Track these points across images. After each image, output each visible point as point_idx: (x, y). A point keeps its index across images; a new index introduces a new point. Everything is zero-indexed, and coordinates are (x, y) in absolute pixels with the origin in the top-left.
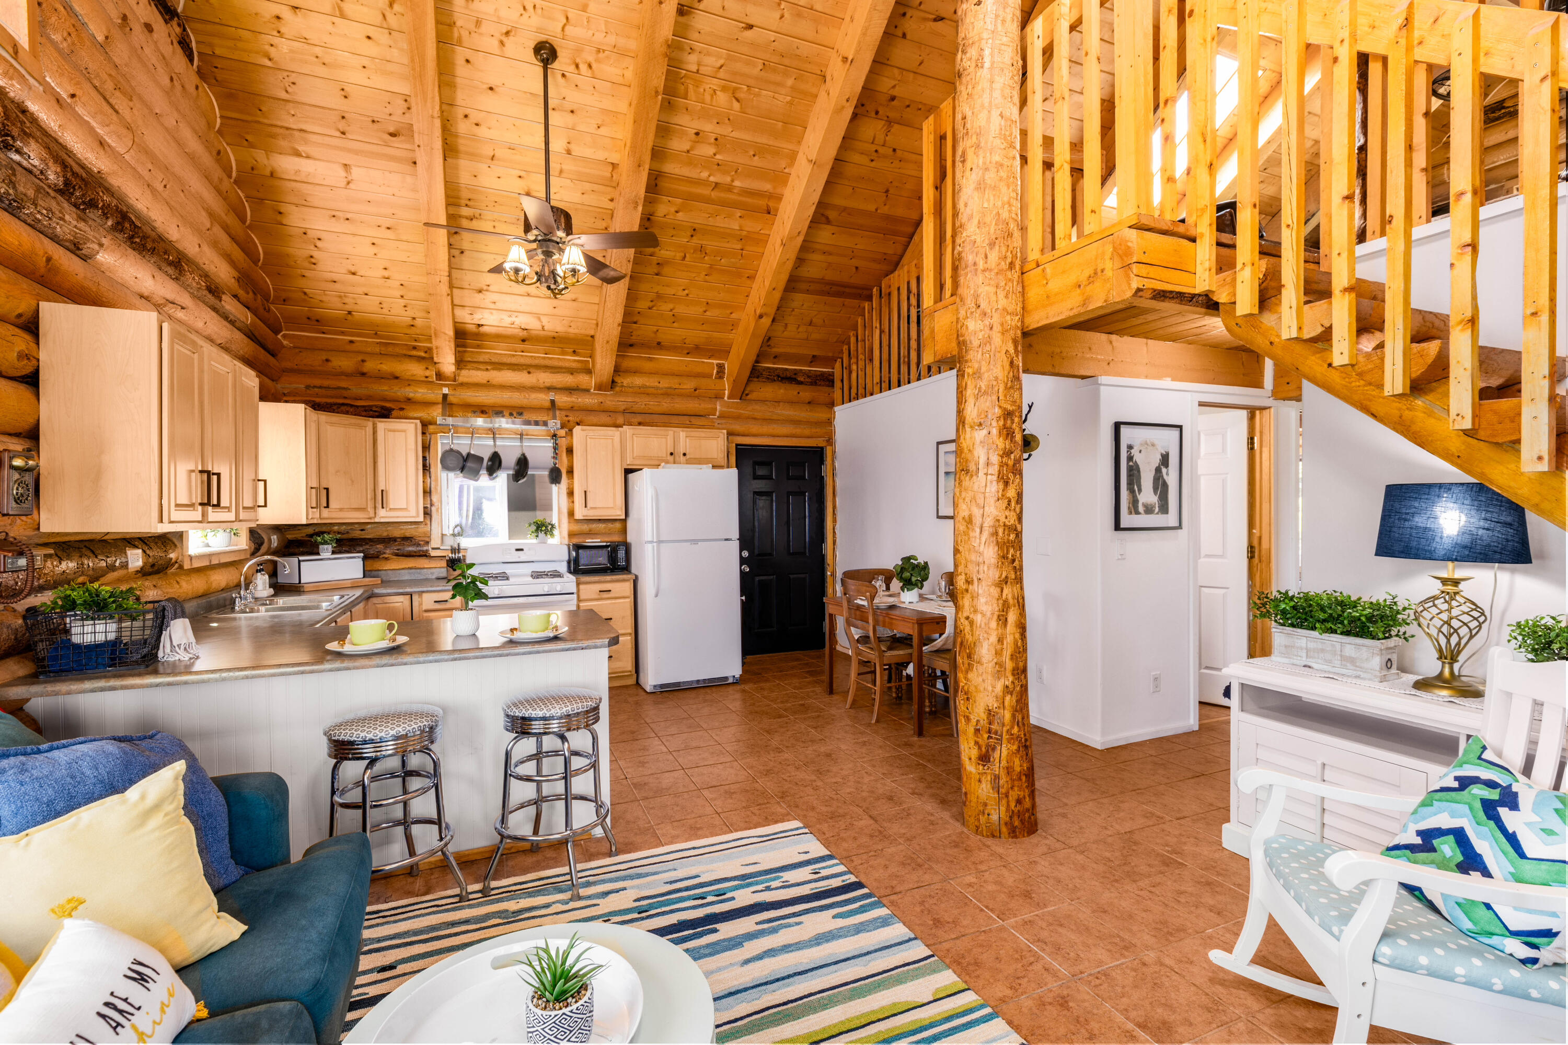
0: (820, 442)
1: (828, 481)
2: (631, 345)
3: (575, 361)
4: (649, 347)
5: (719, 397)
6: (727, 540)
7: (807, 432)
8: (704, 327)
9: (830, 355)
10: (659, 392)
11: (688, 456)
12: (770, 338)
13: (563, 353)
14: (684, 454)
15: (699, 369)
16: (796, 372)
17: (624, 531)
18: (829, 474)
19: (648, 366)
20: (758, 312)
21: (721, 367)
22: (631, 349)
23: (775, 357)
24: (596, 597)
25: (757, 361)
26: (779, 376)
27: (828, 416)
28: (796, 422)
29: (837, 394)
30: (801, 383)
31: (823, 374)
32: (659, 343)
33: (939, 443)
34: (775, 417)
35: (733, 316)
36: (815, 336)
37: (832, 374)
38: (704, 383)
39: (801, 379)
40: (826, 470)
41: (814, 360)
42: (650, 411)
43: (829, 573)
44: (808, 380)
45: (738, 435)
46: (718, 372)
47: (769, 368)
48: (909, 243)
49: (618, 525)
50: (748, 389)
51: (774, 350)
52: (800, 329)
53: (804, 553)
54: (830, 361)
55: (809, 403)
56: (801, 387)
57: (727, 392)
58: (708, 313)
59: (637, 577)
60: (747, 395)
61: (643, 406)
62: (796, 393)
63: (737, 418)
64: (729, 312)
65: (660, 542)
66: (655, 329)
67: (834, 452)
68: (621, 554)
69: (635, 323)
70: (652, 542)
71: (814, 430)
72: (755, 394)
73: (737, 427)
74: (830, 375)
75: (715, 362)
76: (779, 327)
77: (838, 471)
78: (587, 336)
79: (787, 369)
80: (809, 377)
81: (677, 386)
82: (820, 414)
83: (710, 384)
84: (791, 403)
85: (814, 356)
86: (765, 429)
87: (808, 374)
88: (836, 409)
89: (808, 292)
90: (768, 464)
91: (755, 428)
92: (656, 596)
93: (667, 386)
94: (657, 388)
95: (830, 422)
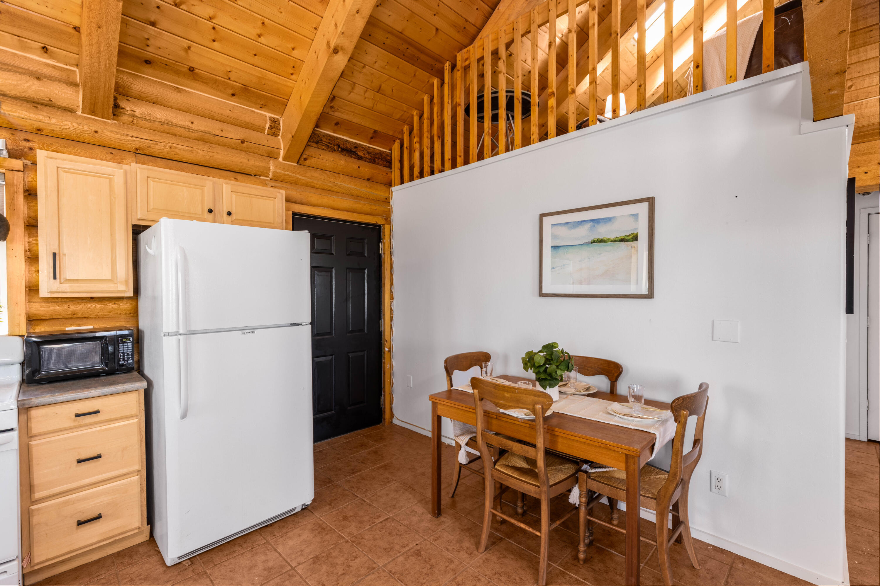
0: (379, 221)
1: (386, 258)
2: (148, 62)
3: (48, 65)
4: (177, 72)
5: (272, 155)
6: (293, 325)
7: (367, 208)
8: (256, 60)
9: (391, 133)
10: (193, 135)
11: (234, 216)
12: (334, 97)
13: (24, 48)
14: (229, 214)
15: (247, 118)
16: (357, 146)
17: (135, 313)
18: (387, 253)
19: (174, 97)
20: (332, 46)
21: (275, 125)
22: (146, 68)
23: (337, 124)
24: (72, 424)
25: (317, 126)
26: (339, 146)
27: (386, 195)
28: (357, 197)
29: (395, 174)
30: (360, 158)
31: (381, 153)
32: (191, 69)
33: (542, 216)
34: (335, 189)
35: (295, 53)
36: (381, 107)
37: (390, 155)
38: (253, 136)
39: (360, 153)
40: (384, 247)
41: (375, 136)
42: (177, 157)
43: (387, 349)
44: (367, 156)
45: (295, 202)
46: (271, 128)
47: (329, 135)
48: (490, 14)
49: (126, 306)
50: (307, 153)
51: (337, 114)
52: (367, 95)
53: (363, 330)
54: (389, 140)
55: (368, 180)
56: (361, 162)
57: (282, 152)
58: (262, 40)
59: (150, 383)
60: (305, 159)
61: (167, 149)
62: (356, 167)
63: (295, 183)
64: (291, 46)
65: (189, 333)
66: (185, 43)
67: (391, 231)
68: (126, 348)
69: (153, 24)
70: (176, 334)
71: (373, 207)
72: (314, 160)
73: (295, 194)
74: (387, 155)
75: (269, 115)
76: (345, 85)
77: (395, 249)
78: (67, 24)
79: (347, 141)
80: (369, 153)
81: (218, 132)
82: (379, 192)
83: (263, 138)
84: (351, 176)
85: (375, 132)
86: (326, 200)
87: (367, 150)
88: (393, 189)
89: (383, 46)
90: (327, 237)
91: (314, 198)
92: (184, 416)
93: (203, 129)
94: (189, 129)
95: (387, 201)
